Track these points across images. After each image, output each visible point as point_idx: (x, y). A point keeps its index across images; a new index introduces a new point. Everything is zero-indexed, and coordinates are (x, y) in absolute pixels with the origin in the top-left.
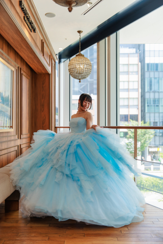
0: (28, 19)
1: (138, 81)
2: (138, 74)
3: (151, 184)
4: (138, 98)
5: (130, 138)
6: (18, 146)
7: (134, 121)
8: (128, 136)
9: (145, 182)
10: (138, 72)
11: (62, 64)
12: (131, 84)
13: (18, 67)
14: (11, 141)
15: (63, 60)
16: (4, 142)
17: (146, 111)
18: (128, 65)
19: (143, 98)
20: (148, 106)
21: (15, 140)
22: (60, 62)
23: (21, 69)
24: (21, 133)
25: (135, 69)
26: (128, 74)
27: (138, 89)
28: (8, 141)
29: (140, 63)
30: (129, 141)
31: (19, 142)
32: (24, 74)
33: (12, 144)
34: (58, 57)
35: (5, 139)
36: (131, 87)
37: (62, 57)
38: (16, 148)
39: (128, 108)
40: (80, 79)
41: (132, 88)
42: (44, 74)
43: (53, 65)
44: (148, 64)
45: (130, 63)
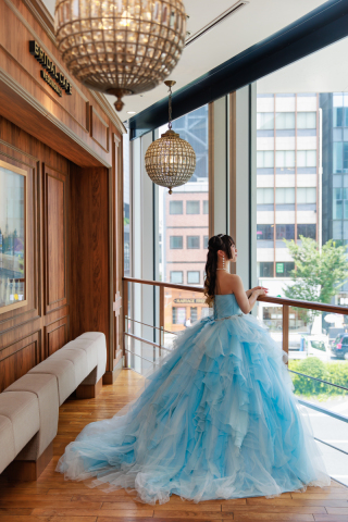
0: (50, 73)
1: (317, 151)
2: (317, 135)
3: (343, 379)
4: (316, 188)
5: (299, 276)
6: (40, 332)
7: (309, 239)
8: (294, 271)
9: (328, 374)
10: (316, 129)
11: (137, 141)
12: (301, 156)
13: (38, 163)
14: (22, 324)
15: (139, 132)
16: (7, 331)
17: (334, 217)
18: (295, 114)
19: (326, 187)
20: (339, 203)
21: (33, 320)
22: (132, 136)
23: (43, 164)
24: (47, 302)
25: (310, 122)
26: (295, 135)
27: (316, 168)
28: (15, 328)
29: (321, 110)
30: (297, 283)
31: (41, 323)
32: (53, 172)
33: (27, 330)
34: (127, 125)
35: (8, 325)
36: (301, 164)
37: (137, 125)
38: (36, 337)
39: (295, 210)
40: (170, 188)
41: (303, 165)
42: (96, 168)
43: (117, 145)
44: (340, 111)
45: (298, 110)
